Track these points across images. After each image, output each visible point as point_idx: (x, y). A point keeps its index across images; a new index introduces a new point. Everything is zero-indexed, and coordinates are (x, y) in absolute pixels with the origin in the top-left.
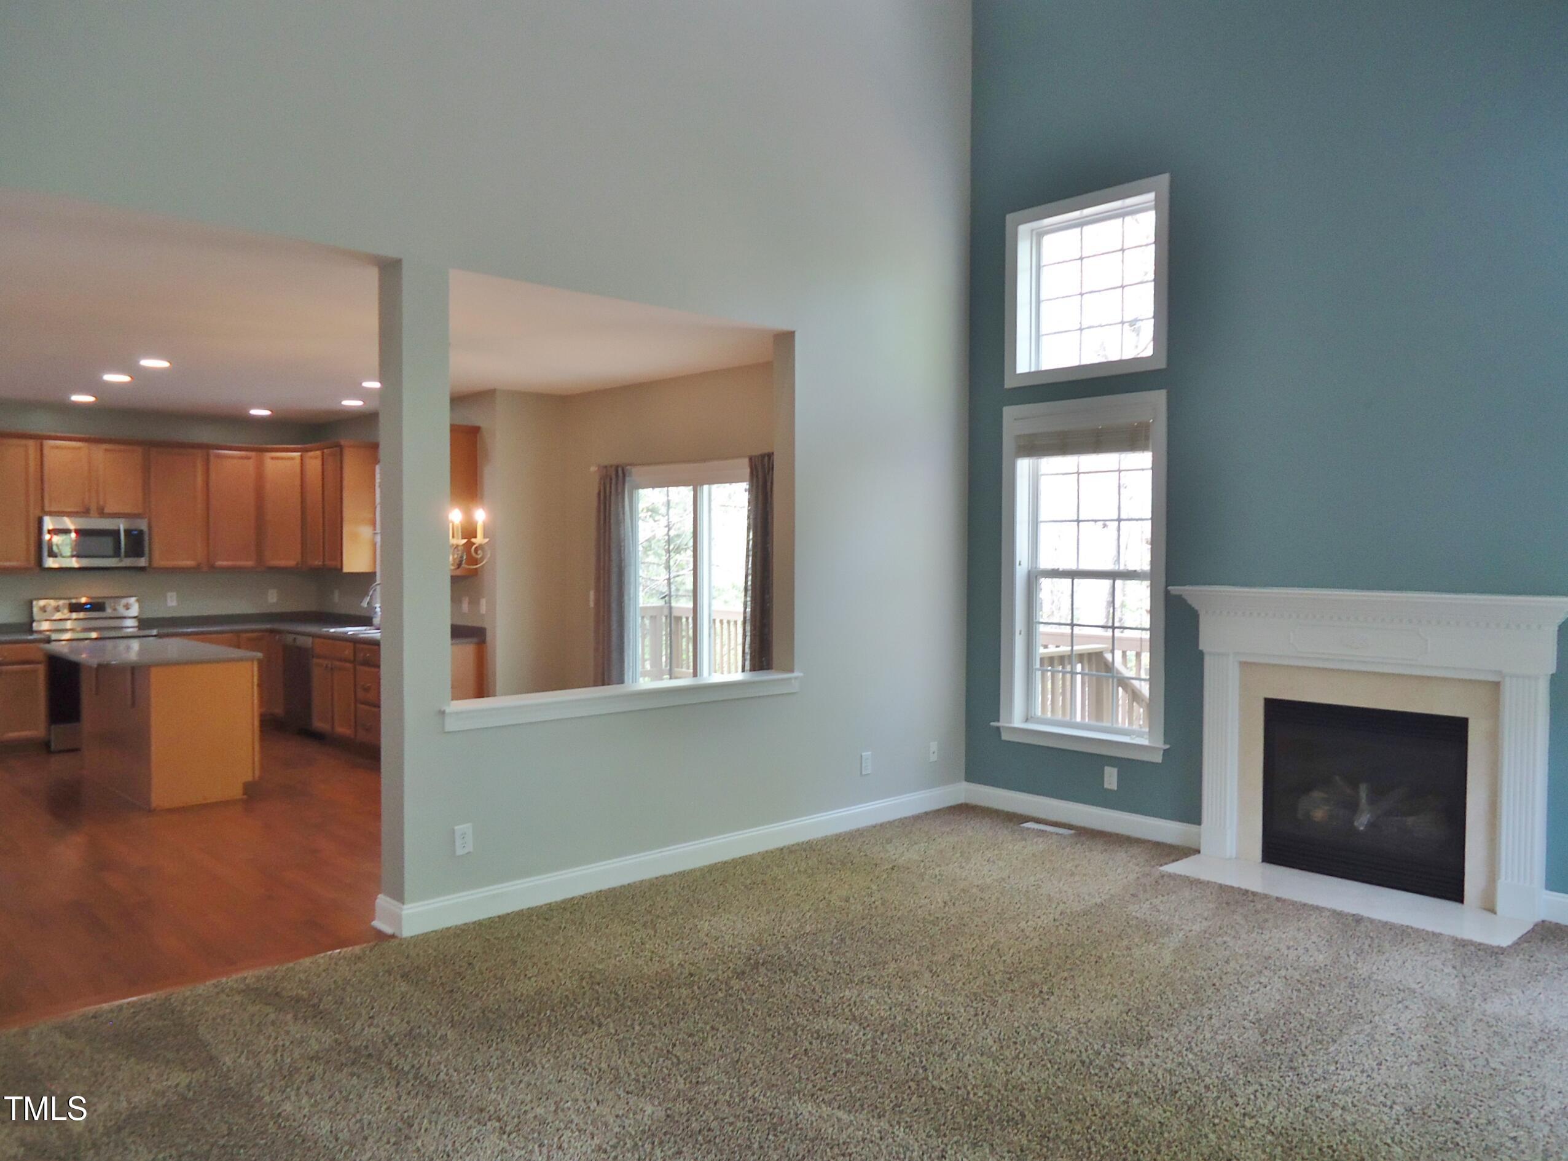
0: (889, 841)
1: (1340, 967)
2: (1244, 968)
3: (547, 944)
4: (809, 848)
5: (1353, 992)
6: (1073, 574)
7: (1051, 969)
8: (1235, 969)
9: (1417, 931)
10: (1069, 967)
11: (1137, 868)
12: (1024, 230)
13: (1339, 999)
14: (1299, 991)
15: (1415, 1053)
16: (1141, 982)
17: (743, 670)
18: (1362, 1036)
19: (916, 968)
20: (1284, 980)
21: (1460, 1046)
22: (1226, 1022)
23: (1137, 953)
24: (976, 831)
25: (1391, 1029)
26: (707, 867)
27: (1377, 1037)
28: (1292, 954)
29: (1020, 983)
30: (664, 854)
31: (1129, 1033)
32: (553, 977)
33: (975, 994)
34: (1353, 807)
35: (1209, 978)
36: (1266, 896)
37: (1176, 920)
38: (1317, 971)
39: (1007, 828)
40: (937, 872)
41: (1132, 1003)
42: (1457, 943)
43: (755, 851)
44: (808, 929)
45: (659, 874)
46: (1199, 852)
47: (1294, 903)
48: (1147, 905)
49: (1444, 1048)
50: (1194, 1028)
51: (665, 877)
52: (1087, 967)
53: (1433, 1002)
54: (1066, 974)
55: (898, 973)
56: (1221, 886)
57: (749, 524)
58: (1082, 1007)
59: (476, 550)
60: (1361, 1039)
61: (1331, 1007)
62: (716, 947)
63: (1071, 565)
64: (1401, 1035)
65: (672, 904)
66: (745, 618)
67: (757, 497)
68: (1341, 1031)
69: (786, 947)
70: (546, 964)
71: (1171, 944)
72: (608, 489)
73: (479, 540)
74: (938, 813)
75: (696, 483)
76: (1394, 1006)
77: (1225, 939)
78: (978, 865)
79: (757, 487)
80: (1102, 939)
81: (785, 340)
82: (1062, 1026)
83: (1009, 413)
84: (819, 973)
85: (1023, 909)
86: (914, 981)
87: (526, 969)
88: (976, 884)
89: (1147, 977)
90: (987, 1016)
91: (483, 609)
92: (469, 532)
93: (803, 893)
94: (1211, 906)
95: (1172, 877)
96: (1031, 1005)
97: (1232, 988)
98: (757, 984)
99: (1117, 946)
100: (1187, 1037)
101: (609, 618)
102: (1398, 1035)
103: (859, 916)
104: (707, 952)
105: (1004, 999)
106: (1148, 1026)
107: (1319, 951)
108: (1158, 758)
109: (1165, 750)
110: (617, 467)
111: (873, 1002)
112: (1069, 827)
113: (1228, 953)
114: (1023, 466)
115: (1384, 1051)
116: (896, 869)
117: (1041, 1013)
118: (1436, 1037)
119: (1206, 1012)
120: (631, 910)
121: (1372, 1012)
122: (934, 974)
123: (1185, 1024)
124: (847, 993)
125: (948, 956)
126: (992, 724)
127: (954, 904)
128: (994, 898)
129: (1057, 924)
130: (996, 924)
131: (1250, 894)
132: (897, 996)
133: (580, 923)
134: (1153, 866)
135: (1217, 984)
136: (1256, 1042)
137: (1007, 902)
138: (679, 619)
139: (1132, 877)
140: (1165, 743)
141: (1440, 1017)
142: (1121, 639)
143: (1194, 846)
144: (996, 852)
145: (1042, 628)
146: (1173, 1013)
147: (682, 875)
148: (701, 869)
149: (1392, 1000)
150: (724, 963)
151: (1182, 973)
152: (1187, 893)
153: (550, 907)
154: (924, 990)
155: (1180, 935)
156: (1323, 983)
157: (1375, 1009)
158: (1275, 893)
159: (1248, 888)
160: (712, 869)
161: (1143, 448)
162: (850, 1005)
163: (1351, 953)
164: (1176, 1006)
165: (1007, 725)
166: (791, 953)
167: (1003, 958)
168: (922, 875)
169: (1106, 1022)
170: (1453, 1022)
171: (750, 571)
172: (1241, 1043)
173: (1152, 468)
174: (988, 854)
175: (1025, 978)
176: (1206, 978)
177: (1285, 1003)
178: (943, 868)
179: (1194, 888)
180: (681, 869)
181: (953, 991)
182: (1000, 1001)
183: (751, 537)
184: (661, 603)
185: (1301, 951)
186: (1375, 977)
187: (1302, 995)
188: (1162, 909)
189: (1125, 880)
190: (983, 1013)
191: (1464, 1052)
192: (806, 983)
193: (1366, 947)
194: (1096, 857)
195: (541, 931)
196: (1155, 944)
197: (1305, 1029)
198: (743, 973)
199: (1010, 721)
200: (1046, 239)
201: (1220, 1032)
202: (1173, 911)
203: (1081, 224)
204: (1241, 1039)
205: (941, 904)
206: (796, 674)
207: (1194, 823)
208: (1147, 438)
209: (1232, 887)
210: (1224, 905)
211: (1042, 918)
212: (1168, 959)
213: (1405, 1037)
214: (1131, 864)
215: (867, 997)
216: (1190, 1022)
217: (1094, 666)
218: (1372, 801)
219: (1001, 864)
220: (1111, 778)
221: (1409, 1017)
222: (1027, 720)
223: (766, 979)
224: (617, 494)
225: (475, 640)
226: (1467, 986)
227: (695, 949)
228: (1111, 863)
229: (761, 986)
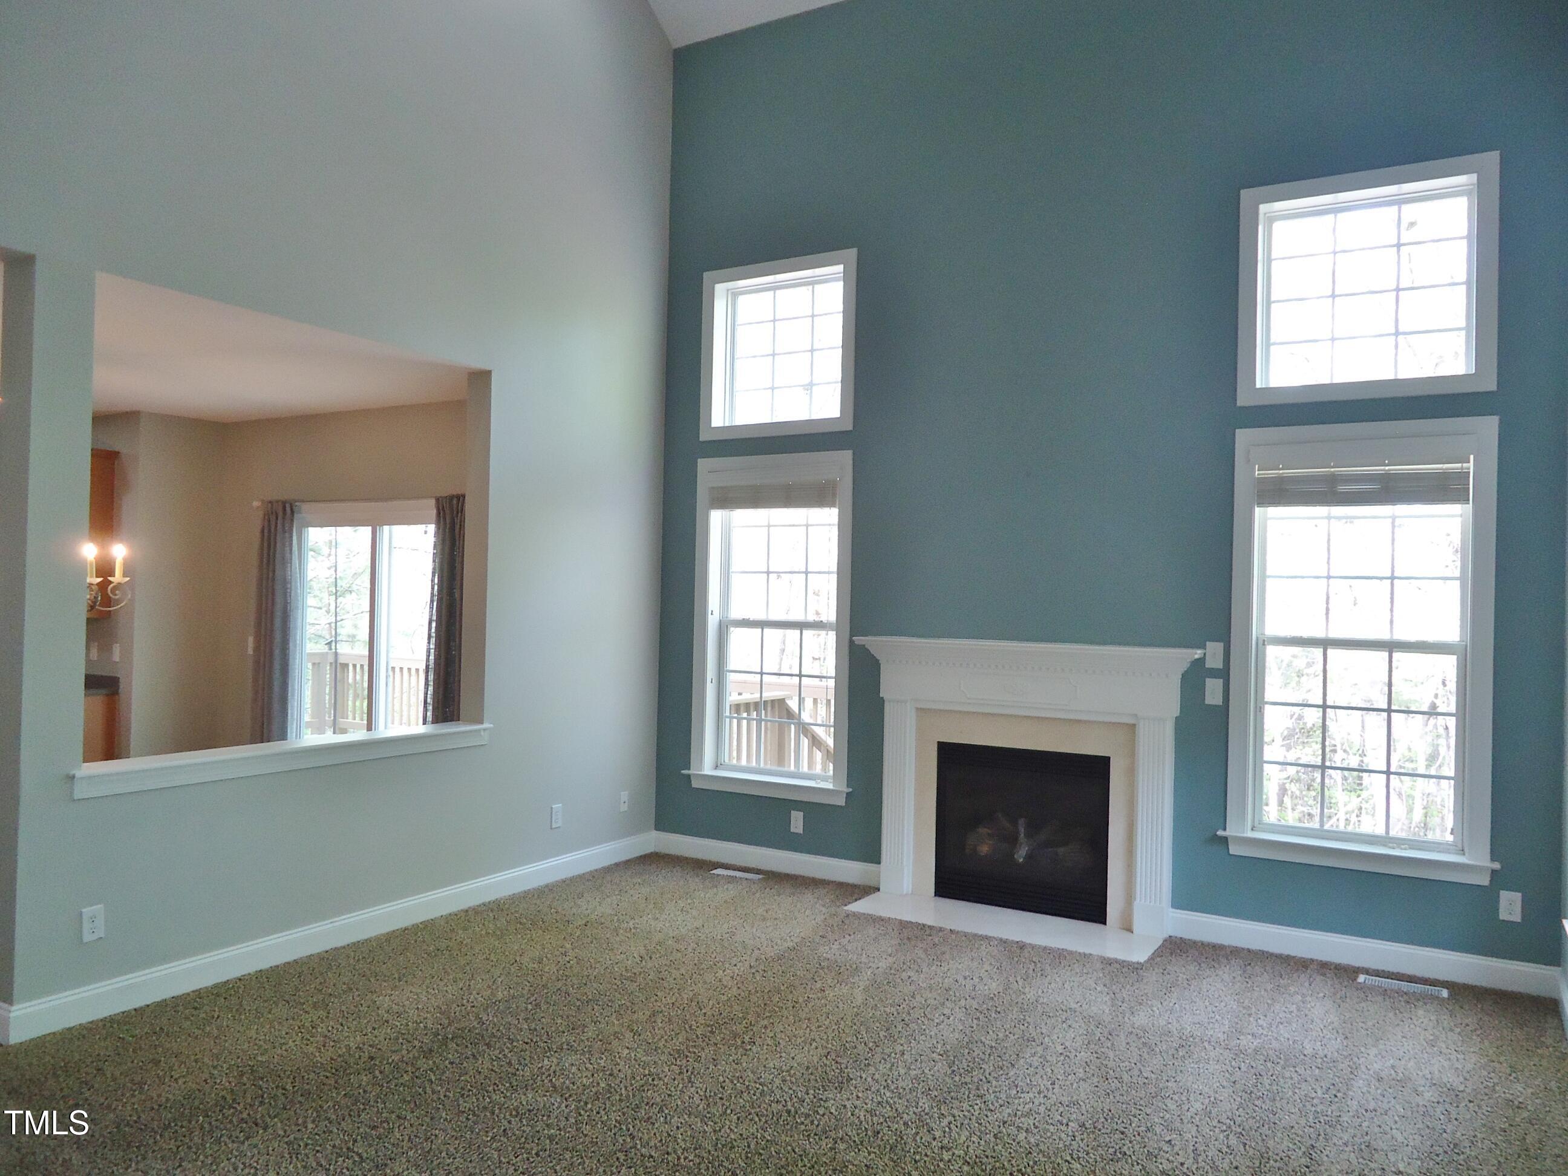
0: (581, 896)
1: (1011, 992)
2: (928, 1002)
3: (196, 1038)
4: (496, 908)
5: (1024, 1016)
6: (762, 624)
7: (751, 1018)
8: (921, 1003)
9: (1071, 953)
10: (768, 1014)
11: (824, 910)
12: (720, 289)
13: (1013, 1024)
14: (978, 1019)
15: (1081, 1070)
16: (837, 1023)
17: (424, 723)
18: (1036, 1058)
19: (617, 1029)
20: (964, 1010)
21: (1117, 1060)
22: (918, 1057)
23: (831, 995)
24: (666, 881)
25: (1060, 1049)
26: (383, 935)
27: (1048, 1058)
28: (969, 984)
29: (722, 1035)
30: (335, 924)
31: (830, 1077)
32: (206, 1076)
33: (678, 1051)
34: (1013, 840)
35: (898, 1013)
36: (941, 930)
37: (864, 959)
38: (992, 998)
39: (697, 876)
40: (631, 925)
41: (830, 1046)
42: (1105, 962)
43: (437, 914)
44: (500, 995)
45: (328, 947)
46: (879, 890)
47: (966, 935)
48: (836, 946)
49: (1104, 1062)
50: (888, 1066)
51: (336, 949)
52: (785, 1013)
53: (1091, 1020)
54: (766, 1022)
55: (598, 1035)
56: (901, 921)
57: (434, 569)
58: (784, 1055)
59: (113, 591)
60: (1036, 1061)
61: (1007, 1033)
62: (398, 1024)
63: (761, 616)
64: (1068, 1053)
65: (345, 980)
66: (427, 667)
67: (443, 540)
68: (1018, 1055)
69: (477, 1017)
70: (196, 1061)
71: (861, 984)
72: (273, 527)
73: (118, 577)
74: (628, 864)
75: (375, 523)
76: (1060, 1026)
77: (909, 974)
78: (672, 915)
79: (444, 530)
80: (797, 983)
81: (480, 379)
82: (766, 1077)
83: (704, 465)
84: (515, 1044)
85: (720, 958)
86: (615, 1043)
87: (171, 1069)
88: (671, 935)
89: (842, 1018)
90: (692, 1073)
91: (116, 657)
92: (105, 569)
93: (492, 957)
94: (893, 942)
95: (856, 916)
96: (735, 1057)
97: (919, 1022)
98: (447, 1062)
99: (811, 989)
100: (884, 1075)
101: (271, 667)
102: (1065, 1054)
103: (554, 978)
104: (389, 1031)
105: (707, 1053)
106: (847, 1068)
107: (992, 978)
108: (841, 801)
109: (847, 794)
110: (284, 503)
111: (574, 1069)
112: (758, 871)
113: (913, 987)
114: (717, 518)
115: (1056, 1071)
116: (589, 924)
117: (744, 1064)
118: (1096, 1053)
119: (899, 1048)
120: (297, 989)
121: (1042, 1034)
122: (636, 1033)
123: (880, 1062)
124: (546, 1062)
125: (648, 1013)
126: (683, 772)
127: (651, 958)
128: (690, 950)
129: (753, 971)
130: (695, 975)
131: (927, 929)
132: (599, 1061)
133: (237, 1010)
134: (839, 907)
135: (906, 1019)
136: (945, 1074)
137: (703, 951)
138: (345, 666)
139: (820, 919)
140: (848, 786)
141: (1098, 1032)
142: (807, 687)
143: (873, 884)
144: (689, 901)
145: (731, 677)
146: (868, 1053)
147: (356, 946)
148: (377, 938)
149: (1057, 1021)
150: (410, 1042)
151: (874, 1011)
152: (871, 931)
153: (198, 994)
154: (627, 1051)
155: (869, 973)
156: (998, 1010)
157: (1044, 1031)
158: (948, 925)
159: (924, 922)
160: (390, 937)
161: (832, 505)
162: (550, 1075)
163: (1018, 979)
164: (871, 1044)
165: (700, 773)
166: (483, 1024)
167: (703, 1011)
168: (616, 930)
169: (808, 1068)
170: (1109, 1037)
171: (434, 618)
172: (933, 1076)
173: (839, 525)
174: (681, 904)
175: (726, 1028)
176: (895, 1013)
177: (967, 1032)
178: (637, 921)
179: (878, 926)
180: (354, 940)
181: (655, 1050)
182: (703, 1056)
183: (436, 581)
184: (326, 649)
185: (976, 980)
186: (1041, 1000)
187: (981, 1023)
188: (849, 948)
189: (813, 922)
190: (687, 1071)
191: (1121, 1065)
192: (500, 1056)
193: (1031, 971)
194: (784, 902)
195: (189, 1023)
196: (847, 984)
197: (987, 1056)
198: (431, 1051)
199: (701, 767)
200: (741, 299)
201: (913, 1067)
202: (860, 949)
203: (774, 288)
204: (932, 1072)
205: (638, 959)
206: (486, 725)
207: (876, 863)
208: (834, 495)
209: (911, 922)
210: (905, 941)
211: (739, 965)
212: (859, 999)
213: (1072, 1056)
214: (817, 906)
215: (567, 1065)
216: (885, 1060)
217: (777, 713)
218: (1029, 836)
219: (694, 912)
220: (797, 822)
221: (1073, 1036)
222: (716, 767)
223: (457, 1055)
224: (284, 532)
225: (104, 691)
226: (1117, 1002)
227: (374, 1029)
228: (799, 905)
229: (451, 1063)
